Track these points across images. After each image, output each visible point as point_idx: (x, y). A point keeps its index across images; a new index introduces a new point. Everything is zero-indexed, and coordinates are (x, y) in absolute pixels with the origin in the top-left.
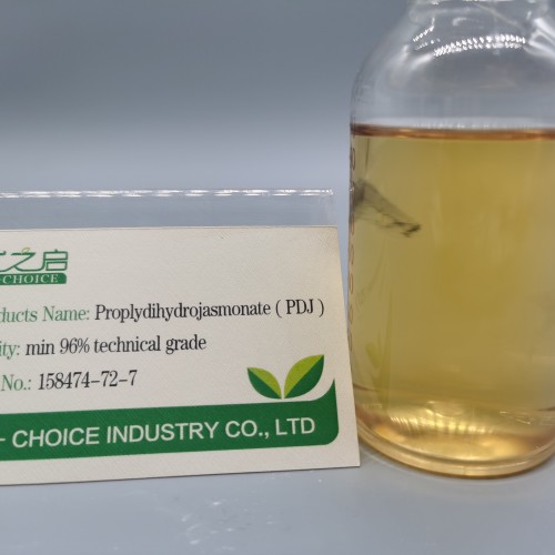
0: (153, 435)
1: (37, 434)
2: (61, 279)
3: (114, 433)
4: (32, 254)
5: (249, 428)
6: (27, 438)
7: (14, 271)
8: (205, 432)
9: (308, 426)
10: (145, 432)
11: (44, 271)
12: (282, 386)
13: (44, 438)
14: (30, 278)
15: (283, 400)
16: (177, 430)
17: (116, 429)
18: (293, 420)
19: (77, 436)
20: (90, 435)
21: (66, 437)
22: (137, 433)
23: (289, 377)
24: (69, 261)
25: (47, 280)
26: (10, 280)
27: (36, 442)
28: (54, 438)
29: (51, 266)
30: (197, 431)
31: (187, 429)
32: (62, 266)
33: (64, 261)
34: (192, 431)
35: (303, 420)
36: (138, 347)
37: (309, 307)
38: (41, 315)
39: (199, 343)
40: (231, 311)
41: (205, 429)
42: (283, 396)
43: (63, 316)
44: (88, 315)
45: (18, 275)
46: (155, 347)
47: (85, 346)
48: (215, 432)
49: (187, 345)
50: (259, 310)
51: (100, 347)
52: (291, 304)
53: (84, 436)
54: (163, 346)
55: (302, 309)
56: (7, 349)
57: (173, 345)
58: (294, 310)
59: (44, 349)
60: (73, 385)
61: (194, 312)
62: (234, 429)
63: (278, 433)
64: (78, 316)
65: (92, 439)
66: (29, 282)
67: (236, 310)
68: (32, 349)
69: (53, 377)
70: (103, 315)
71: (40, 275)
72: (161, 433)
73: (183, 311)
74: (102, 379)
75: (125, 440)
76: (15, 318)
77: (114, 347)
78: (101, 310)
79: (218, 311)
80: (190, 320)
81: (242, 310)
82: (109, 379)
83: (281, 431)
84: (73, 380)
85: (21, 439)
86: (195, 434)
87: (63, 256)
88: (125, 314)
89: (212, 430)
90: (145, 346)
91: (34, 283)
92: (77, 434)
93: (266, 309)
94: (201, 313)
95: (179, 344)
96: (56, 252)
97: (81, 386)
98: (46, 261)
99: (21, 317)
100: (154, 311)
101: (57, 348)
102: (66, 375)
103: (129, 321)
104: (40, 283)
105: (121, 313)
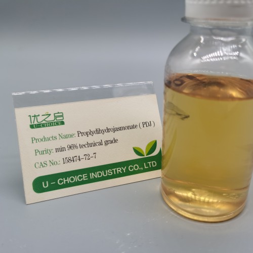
0: (105, 174)
1: (66, 179)
2: (63, 123)
3: (92, 175)
4: (50, 115)
5: (136, 167)
6: (63, 181)
9: (154, 164)
10: (102, 173)
11: (55, 121)
12: (145, 151)
13: (69, 180)
14: (51, 124)
15: (146, 156)
16: (113, 171)
17: (93, 174)
18: (150, 163)
19: (80, 178)
21: (76, 179)
22: (100, 174)
23: (146, 149)
24: (64, 116)
25: (57, 124)
26: (43, 126)
27: (66, 182)
28: (72, 179)
29: (58, 119)
30: (120, 171)
31: (116, 170)
32: (62, 118)
33: (62, 116)
34: (118, 171)
35: (152, 162)
36: (95, 145)
37: (150, 124)
38: (58, 137)
39: (116, 141)
40: (125, 128)
41: (122, 169)
42: (145, 155)
43: (66, 137)
44: (75, 135)
45: (46, 123)
46: (101, 144)
47: (76, 147)
48: (126, 170)
49: (112, 142)
50: (134, 127)
51: (81, 146)
52: (144, 124)
53: (82, 177)
54: (104, 143)
55: (148, 125)
56: (49, 151)
57: (107, 143)
58: (145, 126)
59: (62, 149)
60: (75, 161)
61: (112, 130)
62: (131, 168)
63: (145, 168)
64: (71, 136)
65: (85, 178)
66: (51, 125)
68: (57, 150)
69: (67, 159)
70: (80, 135)
71: (54, 122)
72: (108, 173)
73: (108, 130)
74: (84, 157)
75: (96, 177)
76: (49, 139)
77: (86, 146)
78: (79, 133)
79: (120, 129)
80: (111, 133)
82: (87, 157)
84: (75, 159)
85: (61, 182)
87: (61, 114)
89: (124, 170)
90: (97, 144)
91: (53, 125)
93: (136, 126)
94: (115, 130)
95: (109, 142)
96: (58, 113)
97: (78, 161)
98: (55, 117)
99: (51, 139)
100: (98, 131)
101: (67, 149)
102: (72, 158)
103: (90, 136)
105: (87, 133)
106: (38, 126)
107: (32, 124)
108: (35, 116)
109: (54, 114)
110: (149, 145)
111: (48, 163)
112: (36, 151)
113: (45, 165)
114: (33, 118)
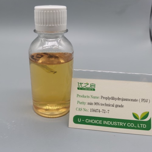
0: (112, 124)
1: (90, 120)
2: (94, 90)
3: (105, 122)
4: (88, 84)
5: (132, 125)
7: (85, 87)
8: (123, 124)
9: (145, 126)
11: (90, 88)
12: (140, 117)
13: (91, 121)
14: (88, 89)
15: (140, 120)
16: (117, 123)
18: (142, 125)
19: (98, 122)
20: (100, 122)
21: (96, 122)
22: (109, 123)
23: (141, 116)
26: (84, 89)
27: (90, 122)
28: (93, 121)
29: (92, 87)
30: (122, 124)
31: (119, 124)
32: (94, 87)
33: (95, 86)
34: (120, 124)
35: (144, 125)
36: (109, 105)
37: (146, 101)
38: (90, 97)
39: (122, 106)
40: (129, 100)
43: (94, 98)
44: (99, 98)
46: (113, 106)
47: (99, 104)
48: (125, 125)
49: (120, 106)
50: (135, 100)
51: (102, 105)
52: (143, 100)
54: (115, 106)
56: (84, 103)
57: (117, 106)
59: (91, 104)
61: (121, 99)
62: (129, 125)
63: (138, 127)
64: (97, 98)
65: (100, 123)
67: (130, 100)
68: (89, 104)
69: (93, 110)
70: (102, 98)
72: (114, 123)
73: (119, 99)
74: (102, 111)
75: (107, 124)
76: (85, 97)
77: (105, 105)
79: (126, 100)
80: (120, 101)
81: (132, 100)
82: (104, 111)
83: (139, 126)
84: (97, 111)
85: (87, 121)
86: (121, 125)
87: (94, 85)
88: (107, 98)
90: (111, 106)
92: (98, 121)
93: (137, 100)
94: (123, 100)
95: (118, 106)
98: (91, 86)
99: (87, 97)
100: (113, 98)
101: (94, 104)
102: (95, 109)
103: (107, 100)
104: (90, 90)
106: (81, 89)
107: (79, 87)
108: (81, 83)
109: (91, 84)
110: (143, 114)
111: (83, 109)
112: (78, 102)
113: (81, 110)
114: (79, 84)
